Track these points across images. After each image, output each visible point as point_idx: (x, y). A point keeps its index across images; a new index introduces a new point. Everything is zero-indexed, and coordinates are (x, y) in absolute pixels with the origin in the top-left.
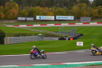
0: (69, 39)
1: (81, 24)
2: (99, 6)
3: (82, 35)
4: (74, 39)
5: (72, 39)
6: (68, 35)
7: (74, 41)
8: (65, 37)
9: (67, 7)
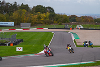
0: (9, 45)
1: (21, 30)
2: (39, 13)
3: (21, 41)
4: (14, 44)
5: (12, 44)
6: (8, 40)
7: (14, 46)
8: (6, 42)
9: (8, 13)
